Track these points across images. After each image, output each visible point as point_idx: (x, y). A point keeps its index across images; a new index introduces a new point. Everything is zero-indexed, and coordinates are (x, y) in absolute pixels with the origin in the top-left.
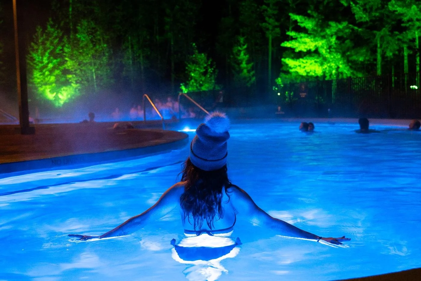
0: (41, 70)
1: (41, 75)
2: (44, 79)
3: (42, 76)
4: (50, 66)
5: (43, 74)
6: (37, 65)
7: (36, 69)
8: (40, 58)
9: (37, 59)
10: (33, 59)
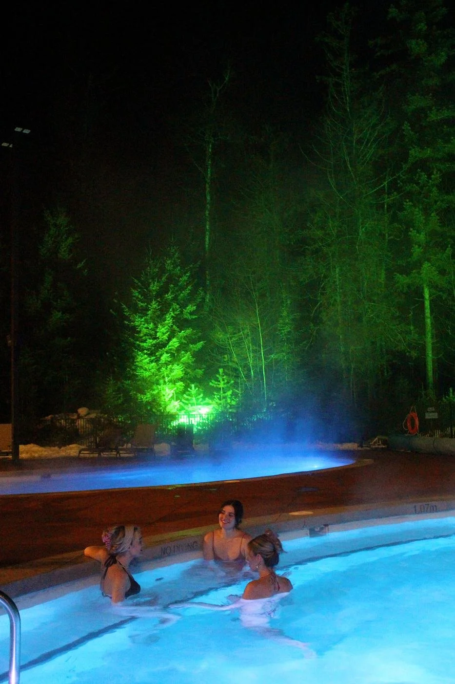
0: (153, 352)
1: (152, 361)
2: (159, 370)
3: (154, 364)
4: (174, 343)
5: (157, 360)
6: (145, 341)
7: (142, 349)
8: (151, 326)
9: (145, 331)
10: (134, 330)
